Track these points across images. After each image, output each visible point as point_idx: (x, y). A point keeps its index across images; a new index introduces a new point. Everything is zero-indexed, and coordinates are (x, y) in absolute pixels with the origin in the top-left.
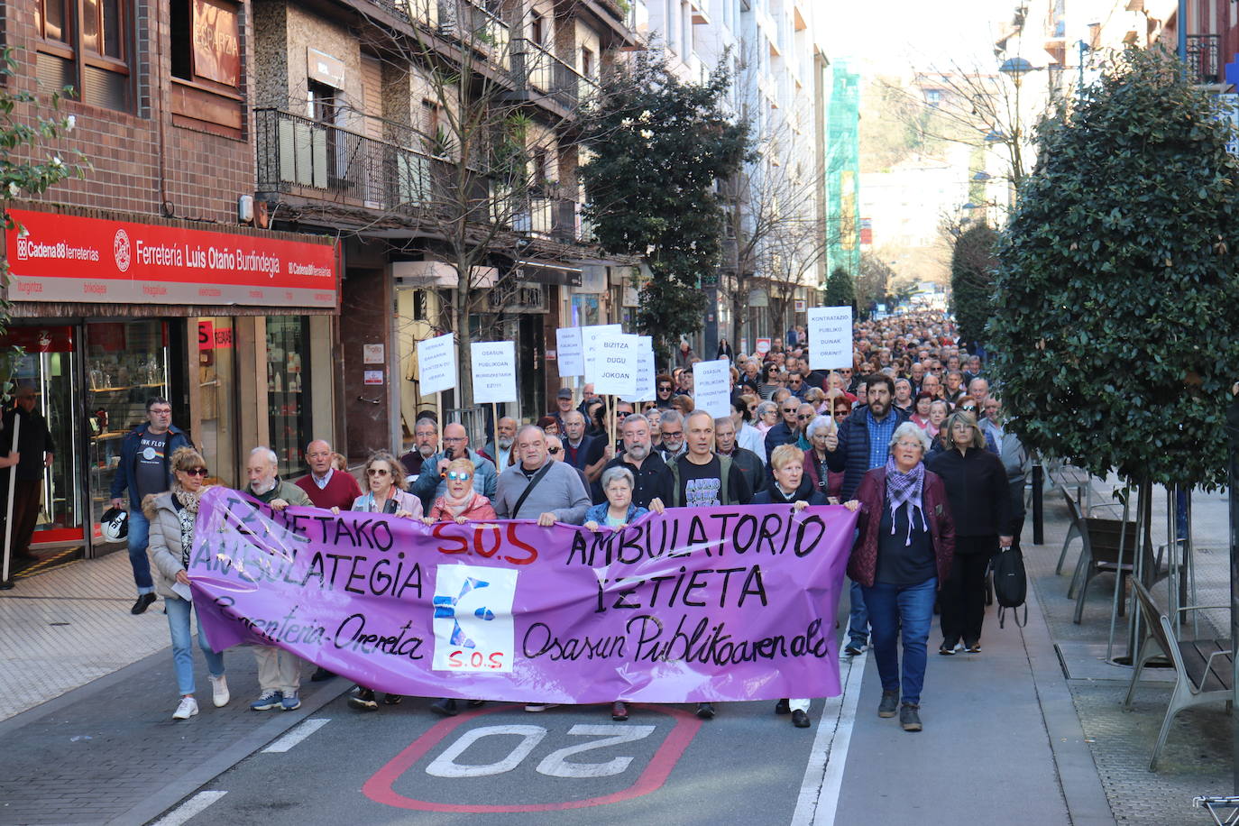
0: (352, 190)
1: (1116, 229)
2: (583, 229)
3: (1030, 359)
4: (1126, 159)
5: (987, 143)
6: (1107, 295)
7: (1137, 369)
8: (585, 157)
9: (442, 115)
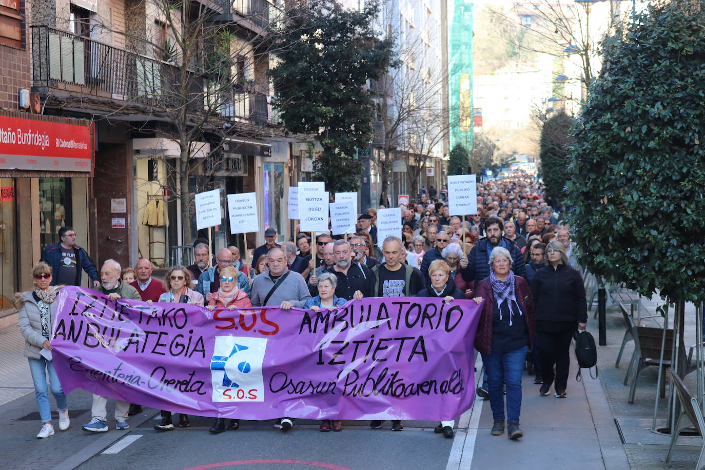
0: (103, 86)
1: (659, 117)
2: (274, 115)
3: (597, 211)
4: (666, 66)
5: (566, 54)
6: (652, 165)
7: (674, 218)
8: (274, 62)
9: (169, 31)
